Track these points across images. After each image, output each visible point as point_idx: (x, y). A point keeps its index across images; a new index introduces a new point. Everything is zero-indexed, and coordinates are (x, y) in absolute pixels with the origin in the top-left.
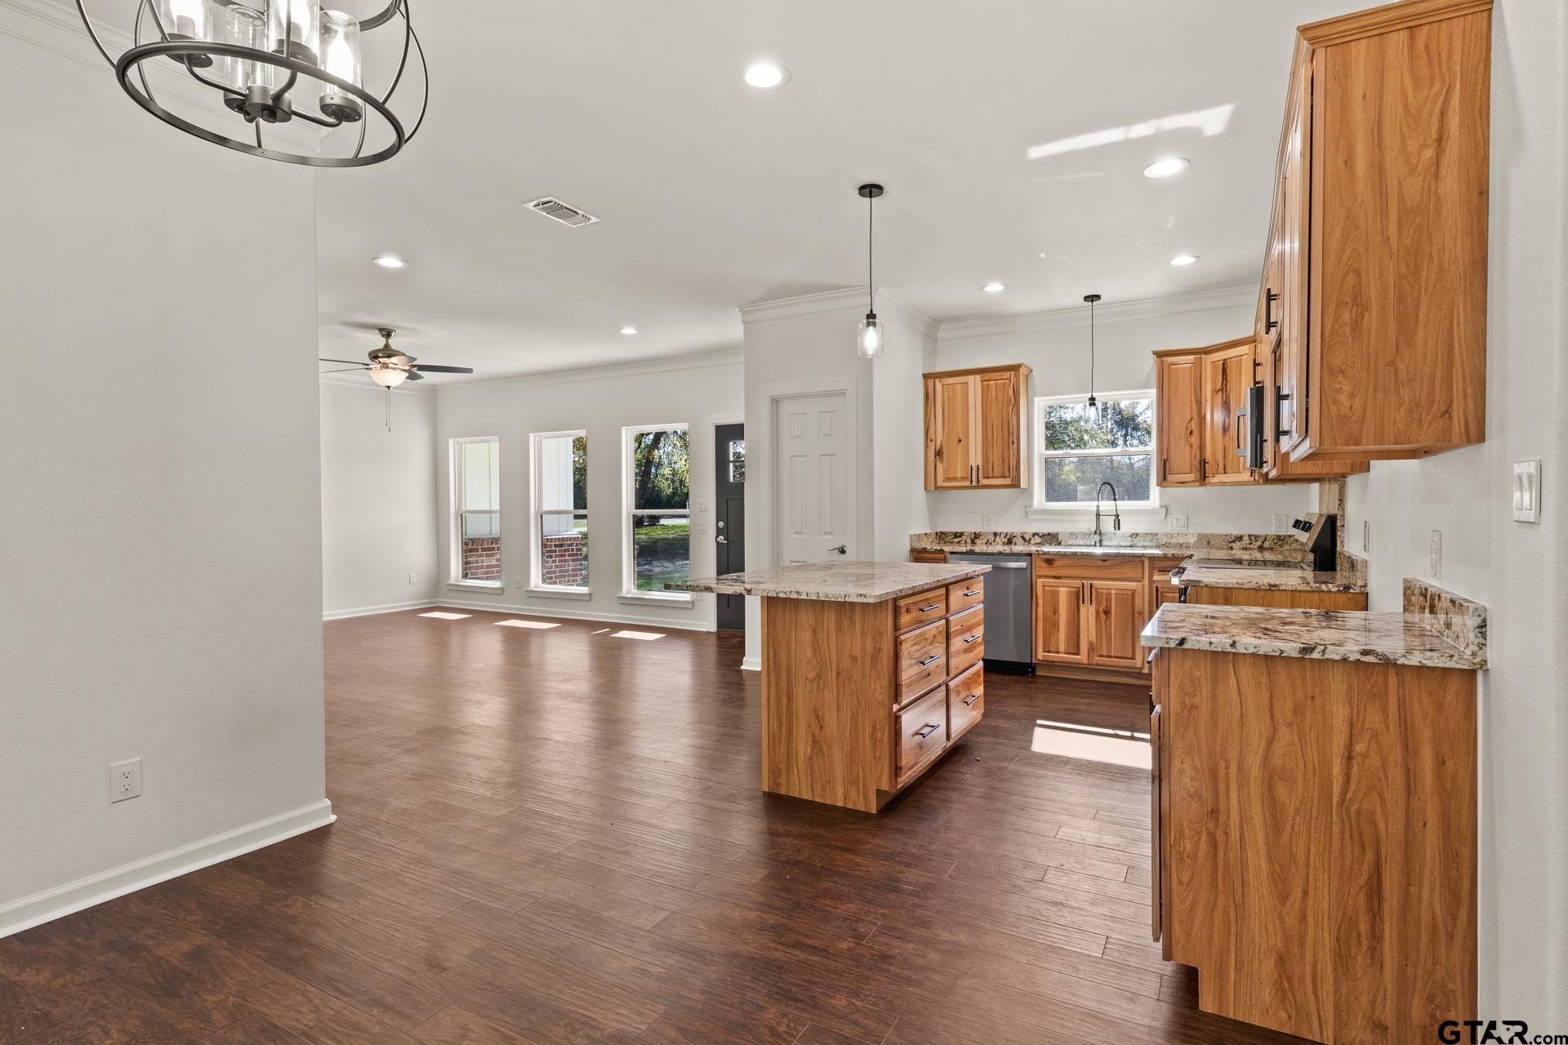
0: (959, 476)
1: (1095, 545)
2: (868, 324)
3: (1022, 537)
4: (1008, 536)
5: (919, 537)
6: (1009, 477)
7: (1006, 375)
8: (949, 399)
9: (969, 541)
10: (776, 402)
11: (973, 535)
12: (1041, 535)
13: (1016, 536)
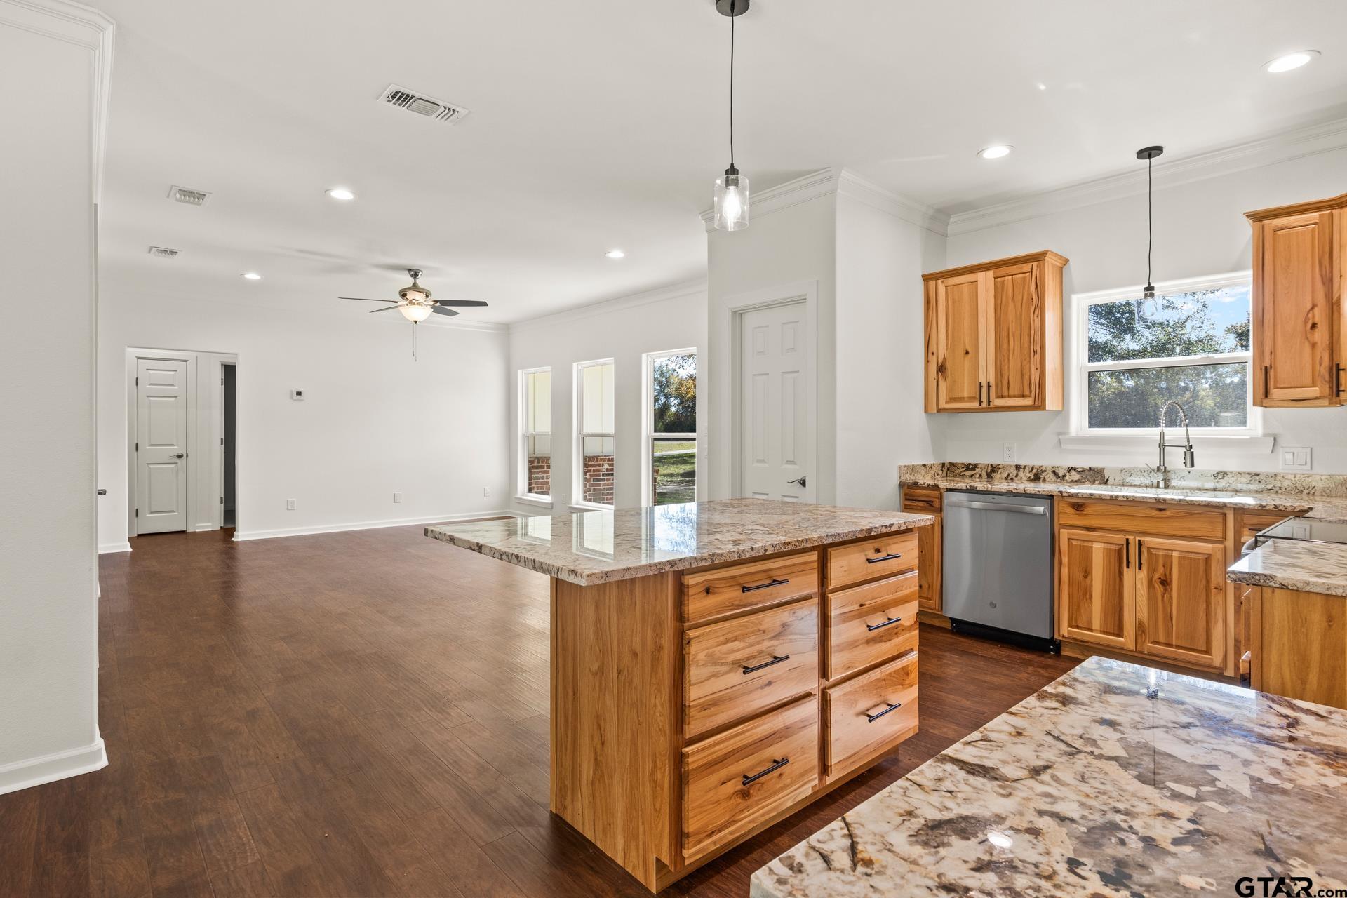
0: (966, 395)
1: (1158, 487)
2: (728, 183)
3: (1054, 472)
4: (1035, 471)
5: (912, 469)
6: (1030, 397)
7: (1026, 267)
8: (954, 302)
9: (984, 474)
10: (738, 315)
11: (990, 468)
12: (1079, 470)
13: (1045, 471)
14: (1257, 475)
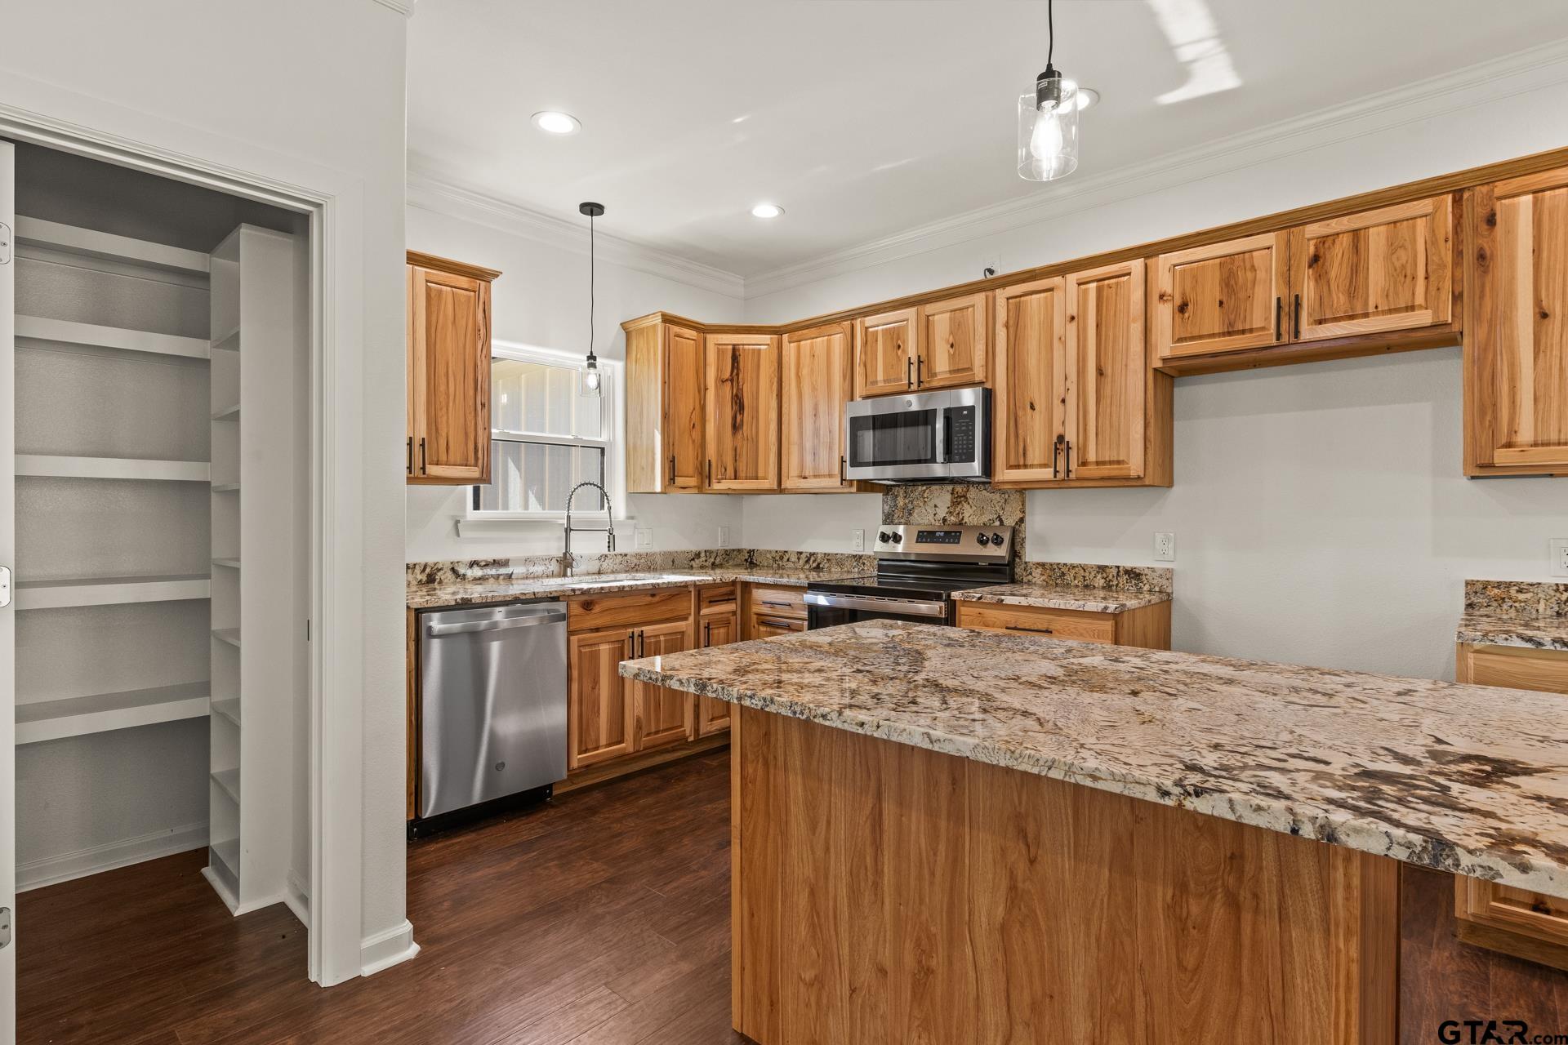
3: (453, 569)
4: (428, 570)
6: (474, 465)
12: (483, 564)
13: (442, 569)
14: (626, 555)
